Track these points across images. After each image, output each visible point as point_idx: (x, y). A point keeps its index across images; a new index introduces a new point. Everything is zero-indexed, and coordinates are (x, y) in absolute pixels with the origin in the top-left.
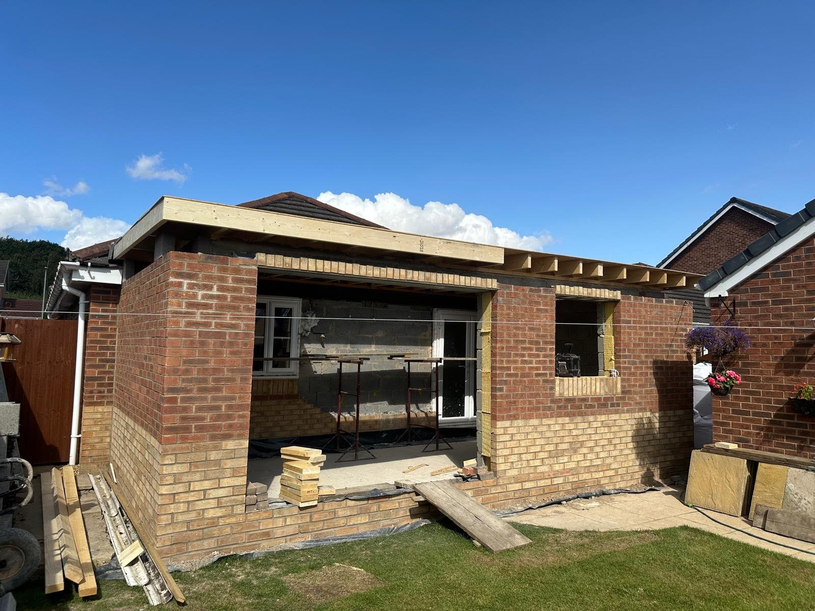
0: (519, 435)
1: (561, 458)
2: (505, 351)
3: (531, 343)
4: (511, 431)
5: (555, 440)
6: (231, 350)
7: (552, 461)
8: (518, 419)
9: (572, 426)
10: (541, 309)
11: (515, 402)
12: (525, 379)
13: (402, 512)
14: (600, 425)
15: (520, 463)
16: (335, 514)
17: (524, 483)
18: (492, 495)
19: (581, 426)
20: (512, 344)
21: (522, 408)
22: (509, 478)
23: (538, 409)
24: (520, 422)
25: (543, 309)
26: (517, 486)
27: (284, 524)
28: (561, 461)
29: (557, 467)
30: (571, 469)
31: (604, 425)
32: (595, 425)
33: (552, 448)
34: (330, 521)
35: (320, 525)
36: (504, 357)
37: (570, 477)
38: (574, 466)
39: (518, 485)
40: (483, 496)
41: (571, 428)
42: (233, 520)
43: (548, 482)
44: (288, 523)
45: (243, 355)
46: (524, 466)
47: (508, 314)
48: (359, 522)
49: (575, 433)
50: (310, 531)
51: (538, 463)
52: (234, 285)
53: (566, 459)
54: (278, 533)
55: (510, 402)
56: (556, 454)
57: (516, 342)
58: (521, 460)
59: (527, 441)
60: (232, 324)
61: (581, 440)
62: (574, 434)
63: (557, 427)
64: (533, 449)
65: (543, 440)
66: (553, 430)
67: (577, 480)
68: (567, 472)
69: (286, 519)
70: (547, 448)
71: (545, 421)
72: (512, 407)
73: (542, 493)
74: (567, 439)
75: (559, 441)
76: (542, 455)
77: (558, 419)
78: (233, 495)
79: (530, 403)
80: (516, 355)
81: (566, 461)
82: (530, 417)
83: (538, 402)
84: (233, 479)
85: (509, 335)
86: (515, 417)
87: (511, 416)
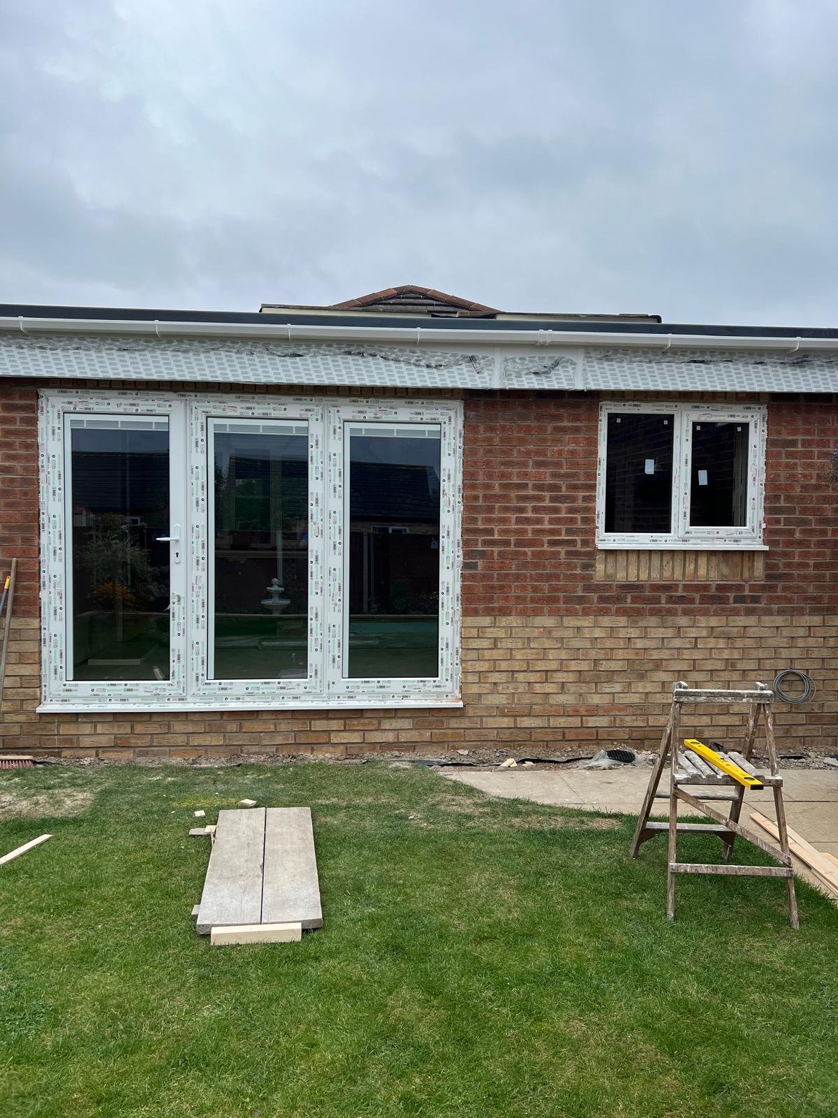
0: (511, 640)
1: (606, 685)
2: (481, 502)
3: (538, 487)
4: (492, 633)
5: (593, 654)
6: (7, 500)
7: (584, 688)
8: (510, 614)
9: (633, 633)
10: (565, 427)
11: (502, 587)
12: (526, 549)
13: (281, 738)
14: (704, 633)
15: (511, 685)
16: (169, 728)
17: (518, 719)
18: (450, 731)
19: (660, 633)
20: (497, 490)
21: (518, 598)
22: (488, 707)
23: (555, 600)
24: (513, 621)
25: (570, 428)
26: (506, 722)
27: (93, 732)
28: (607, 690)
29: (596, 700)
30: (630, 705)
31: (715, 635)
32: (693, 633)
33: (584, 666)
34: (162, 736)
35: (147, 740)
36: (479, 513)
37: (628, 719)
38: (637, 700)
39: (506, 719)
40: (433, 731)
41: (632, 636)
42: (22, 718)
43: (576, 722)
44: (99, 731)
45: (23, 508)
46: (520, 690)
47: (490, 440)
48: (207, 743)
49: (640, 644)
50: (132, 745)
51: (550, 688)
52: (6, 415)
53: (617, 688)
54: (86, 742)
55: (492, 587)
56: (596, 677)
57: (505, 487)
58: (514, 680)
59: (528, 651)
60: (6, 467)
61: (655, 658)
62: (639, 646)
63: (598, 633)
64: (541, 666)
65: (564, 652)
66: (587, 636)
67: (642, 724)
68: (620, 710)
69: (95, 727)
70: (573, 666)
71: (570, 621)
72: (495, 596)
73: (561, 738)
74: (620, 654)
75: (601, 657)
76: (560, 677)
77: (600, 618)
78: (21, 687)
79: (535, 589)
80: (506, 509)
81: (619, 690)
82: (537, 612)
83: (554, 589)
84: (20, 666)
85: (490, 476)
86: (504, 612)
87: (493, 609)
